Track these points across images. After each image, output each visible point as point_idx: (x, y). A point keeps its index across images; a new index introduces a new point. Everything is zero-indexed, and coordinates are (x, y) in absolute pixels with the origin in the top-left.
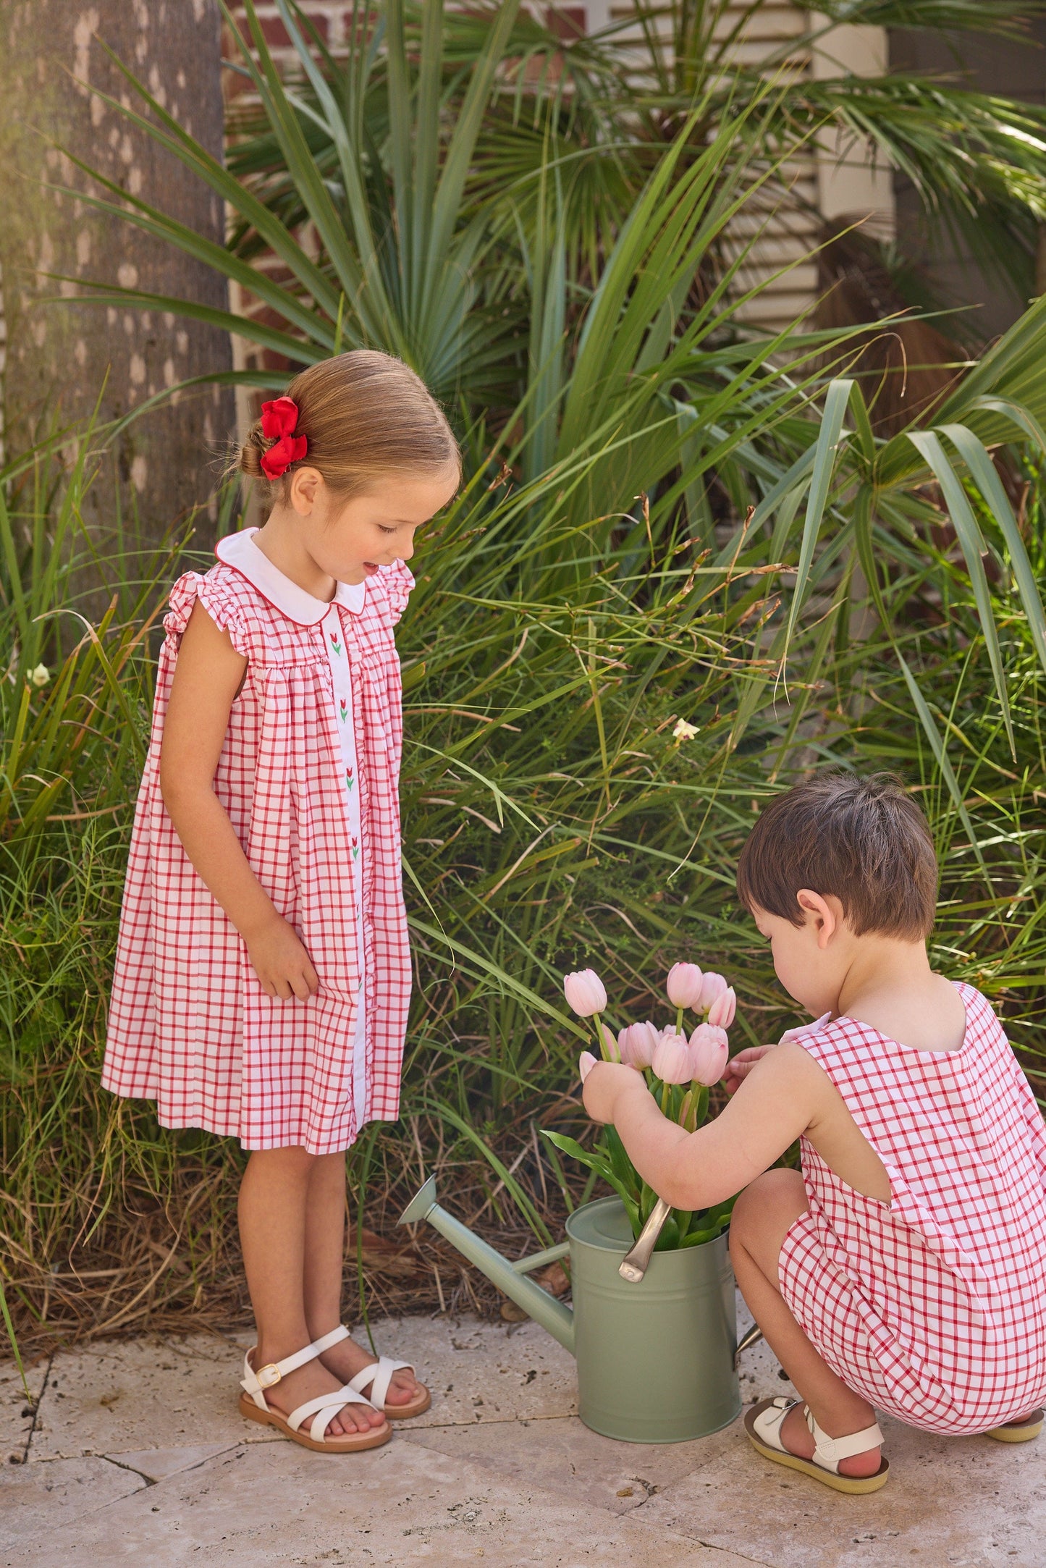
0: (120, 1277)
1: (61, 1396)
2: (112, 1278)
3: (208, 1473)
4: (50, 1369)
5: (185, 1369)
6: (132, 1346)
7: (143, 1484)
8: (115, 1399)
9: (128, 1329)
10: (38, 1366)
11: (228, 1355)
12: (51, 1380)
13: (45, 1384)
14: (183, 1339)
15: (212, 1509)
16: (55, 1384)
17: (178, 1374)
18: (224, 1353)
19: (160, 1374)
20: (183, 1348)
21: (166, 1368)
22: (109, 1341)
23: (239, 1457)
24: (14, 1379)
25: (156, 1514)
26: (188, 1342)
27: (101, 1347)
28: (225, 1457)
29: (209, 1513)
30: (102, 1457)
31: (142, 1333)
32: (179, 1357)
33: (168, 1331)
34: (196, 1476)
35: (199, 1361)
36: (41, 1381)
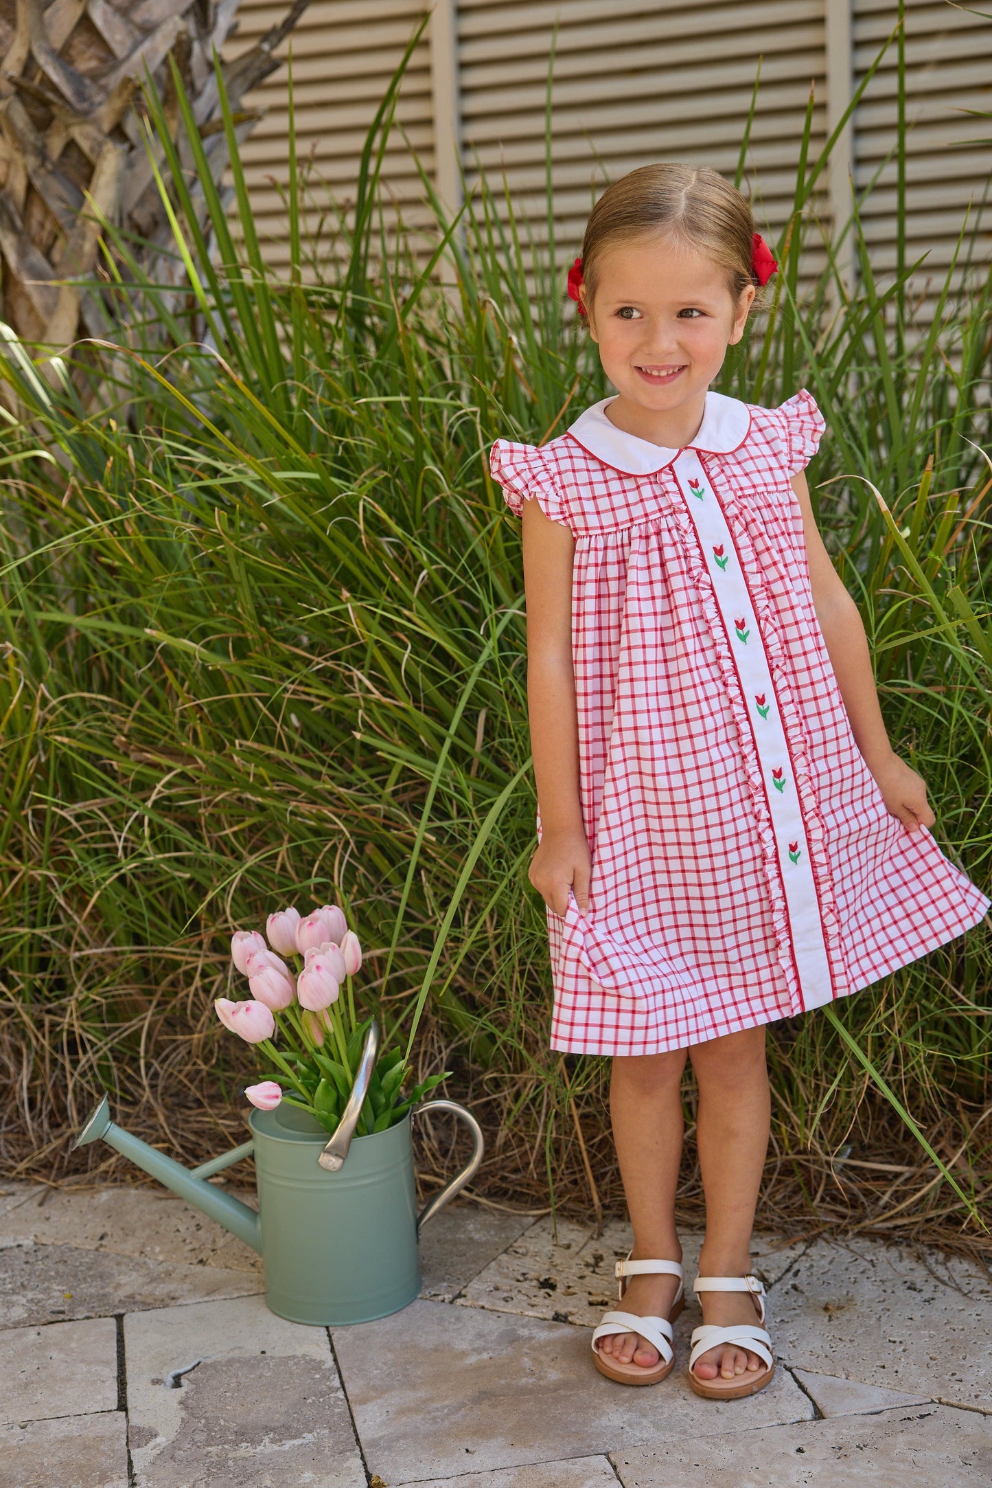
0: (907, 1175)
1: (795, 1287)
2: (897, 1175)
3: (879, 1425)
4: (804, 1254)
5: (927, 1295)
6: (894, 1252)
7: (809, 1414)
8: (840, 1308)
9: (898, 1233)
10: (792, 1248)
11: (982, 1292)
12: (796, 1267)
13: (788, 1271)
14: (947, 1258)
15: (855, 1471)
16: (796, 1274)
17: (918, 1297)
18: (979, 1288)
19: (902, 1292)
20: (941, 1271)
21: (912, 1288)
22: (874, 1241)
23: (922, 1417)
24: (765, 1255)
25: (798, 1456)
26: (949, 1264)
27: (864, 1244)
28: (908, 1413)
29: (850, 1476)
30: (789, 1369)
31: (907, 1241)
32: (931, 1279)
33: (937, 1246)
34: (864, 1425)
35: (949, 1290)
36: (785, 1265)
